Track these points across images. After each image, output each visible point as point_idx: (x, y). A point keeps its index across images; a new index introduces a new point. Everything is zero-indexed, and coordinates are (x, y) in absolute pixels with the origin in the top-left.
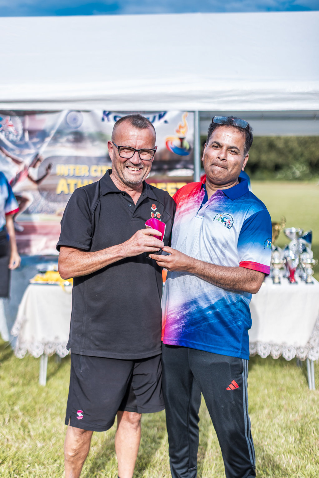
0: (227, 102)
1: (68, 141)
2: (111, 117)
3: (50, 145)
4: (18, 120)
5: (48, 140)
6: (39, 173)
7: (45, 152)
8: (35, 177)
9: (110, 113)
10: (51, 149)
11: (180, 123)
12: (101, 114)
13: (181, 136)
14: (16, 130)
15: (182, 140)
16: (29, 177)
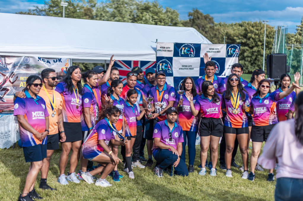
0: (82, 56)
1: (24, 68)
2: (41, 59)
3: (18, 69)
4: (3, 59)
5: (17, 67)
6: (13, 79)
7: (16, 72)
8: (12, 81)
9: (40, 58)
10: (18, 70)
11: (66, 63)
12: (38, 59)
13: (66, 67)
14: (2, 62)
15: (67, 68)
16: (10, 81)
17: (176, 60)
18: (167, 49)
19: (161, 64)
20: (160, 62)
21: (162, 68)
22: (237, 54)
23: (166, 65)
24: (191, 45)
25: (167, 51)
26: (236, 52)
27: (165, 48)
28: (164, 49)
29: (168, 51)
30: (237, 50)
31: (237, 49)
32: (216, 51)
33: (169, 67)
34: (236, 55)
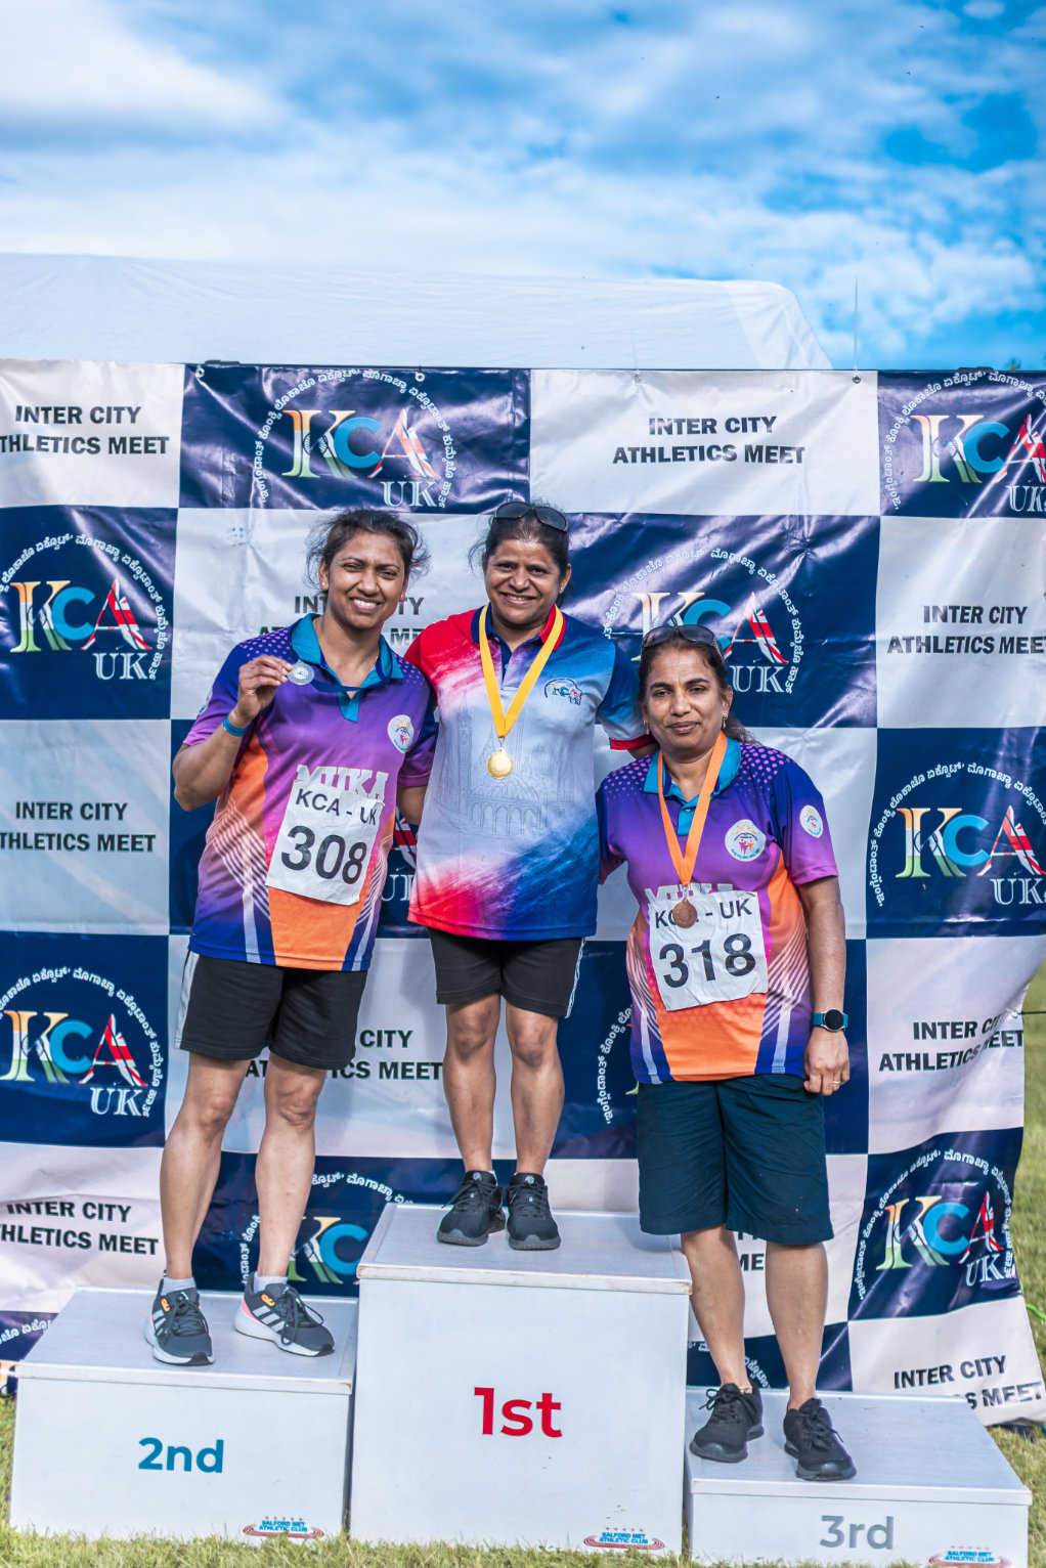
17: (212, 545)
18: (104, 432)
19: (31, 585)
20: (18, 564)
21: (39, 635)
22: (1030, 475)
23: (86, 596)
24: (402, 386)
25: (104, 444)
26: (1023, 453)
27: (75, 414)
28: (69, 431)
29: (118, 445)
30: (1032, 439)
31: (1029, 429)
32: (741, 441)
33: (113, 618)
34: (1012, 489)
